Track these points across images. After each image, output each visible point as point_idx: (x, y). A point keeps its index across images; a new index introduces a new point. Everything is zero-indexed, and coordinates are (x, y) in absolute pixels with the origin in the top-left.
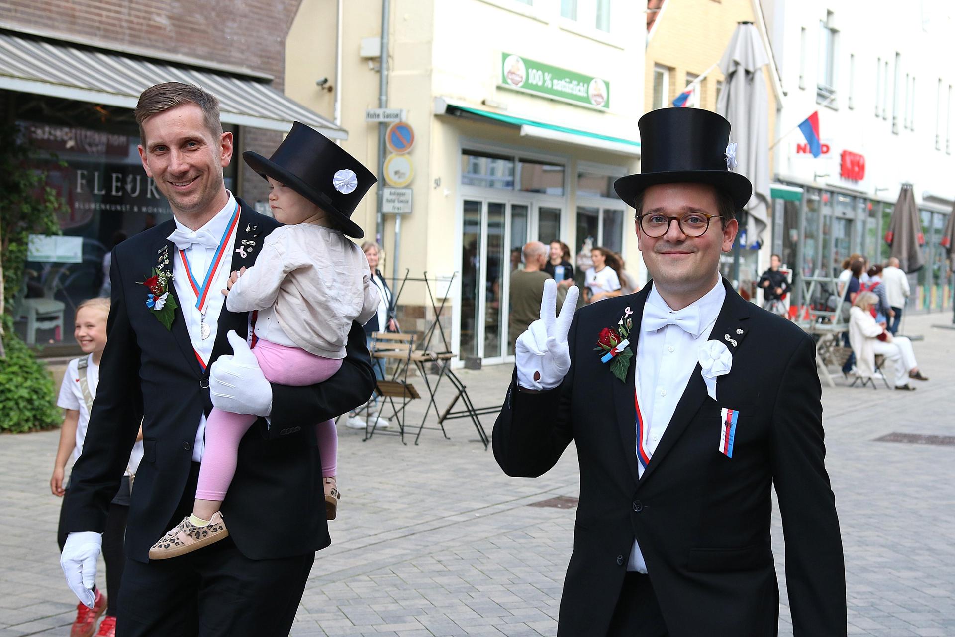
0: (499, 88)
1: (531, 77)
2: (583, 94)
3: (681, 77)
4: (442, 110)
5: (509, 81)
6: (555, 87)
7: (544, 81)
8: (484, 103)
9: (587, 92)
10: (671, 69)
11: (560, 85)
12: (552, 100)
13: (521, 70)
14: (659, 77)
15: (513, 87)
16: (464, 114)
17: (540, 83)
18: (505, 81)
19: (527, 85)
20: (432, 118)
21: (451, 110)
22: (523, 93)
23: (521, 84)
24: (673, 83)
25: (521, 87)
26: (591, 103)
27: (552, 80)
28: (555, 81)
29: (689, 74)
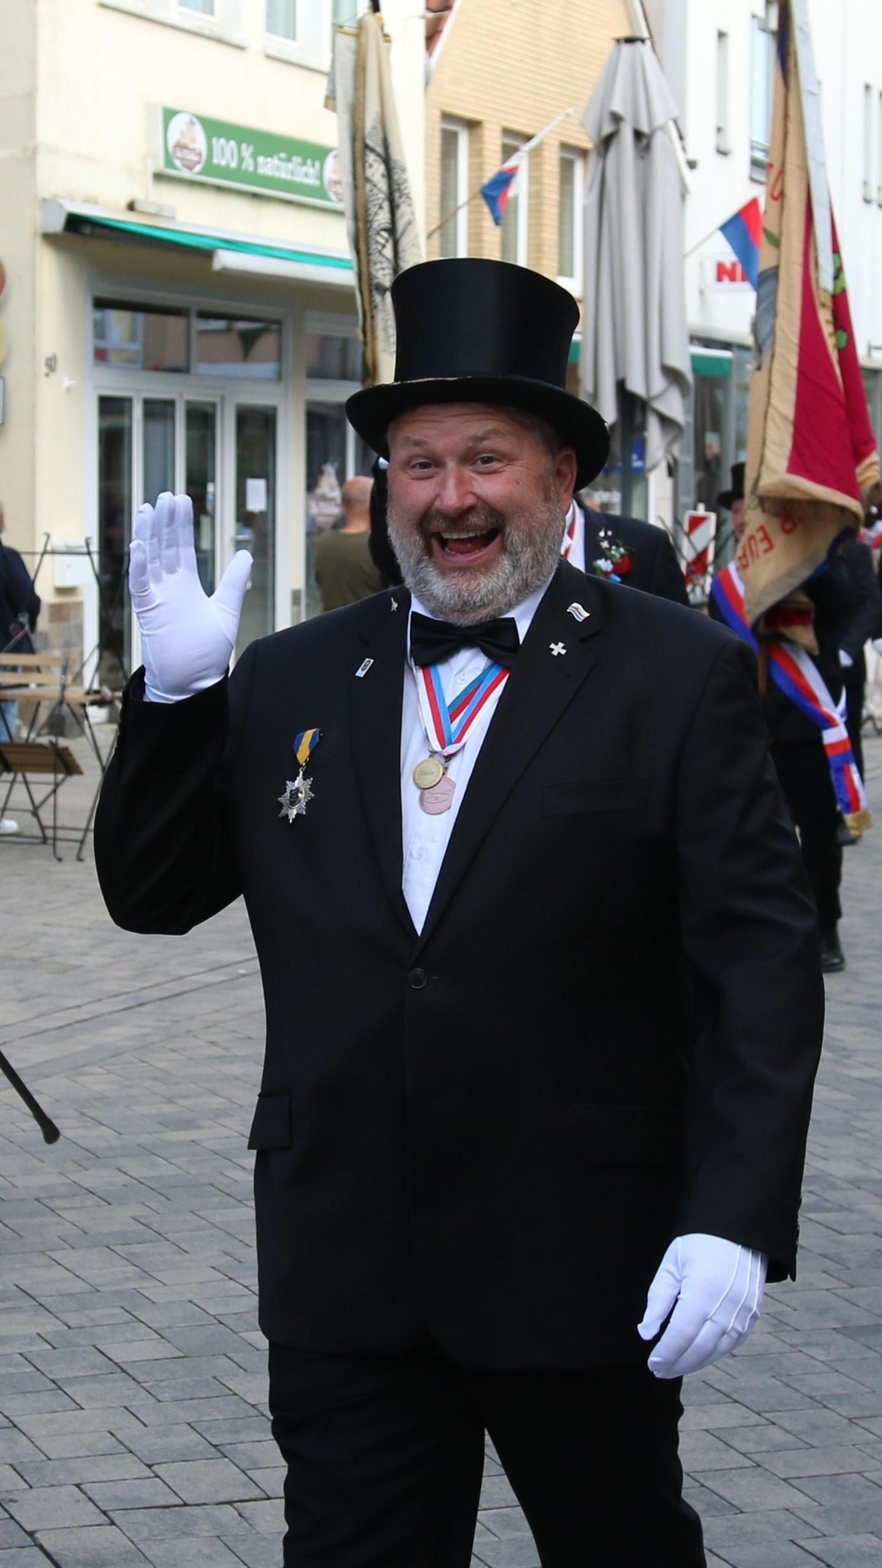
0: (159, 177)
1: (216, 151)
2: (312, 181)
3: (493, 141)
4: (57, 225)
5: (177, 163)
6: (261, 171)
7: (241, 160)
8: (131, 207)
9: (321, 177)
10: (473, 125)
11: (269, 166)
12: (255, 196)
13: (199, 141)
14: (449, 141)
15: (185, 174)
16: (98, 231)
17: (233, 165)
18: (169, 163)
19: (210, 168)
20: (39, 240)
21: (75, 223)
22: (202, 185)
23: (198, 168)
24: (476, 152)
25: (201, 173)
26: (328, 199)
27: (254, 156)
28: (261, 159)
29: (507, 132)
